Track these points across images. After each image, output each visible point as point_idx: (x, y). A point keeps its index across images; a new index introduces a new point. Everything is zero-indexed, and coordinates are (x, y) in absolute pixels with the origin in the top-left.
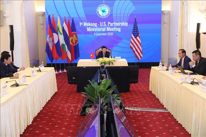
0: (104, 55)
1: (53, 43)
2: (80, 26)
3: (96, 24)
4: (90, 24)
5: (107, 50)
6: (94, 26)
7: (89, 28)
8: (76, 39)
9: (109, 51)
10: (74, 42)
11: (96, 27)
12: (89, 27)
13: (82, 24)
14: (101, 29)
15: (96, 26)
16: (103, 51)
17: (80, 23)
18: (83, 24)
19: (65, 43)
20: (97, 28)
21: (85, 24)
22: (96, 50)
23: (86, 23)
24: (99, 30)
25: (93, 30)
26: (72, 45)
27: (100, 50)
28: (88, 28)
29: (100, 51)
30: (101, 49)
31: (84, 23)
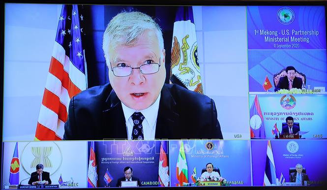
0: (291, 84)
5: (298, 76)
9: (301, 77)
15: (276, 35)
16: (289, 76)
22: (275, 76)
25: (272, 40)
27: (282, 74)
29: (282, 76)
30: (284, 74)
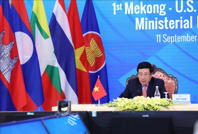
1: (15, 61)
2: (115, 13)
3: (164, 6)
4: (143, 9)
6: (157, 15)
7: (142, 19)
8: (100, 54)
10: (92, 63)
11: (162, 18)
12: (140, 16)
13: (119, 7)
14: (179, 23)
17: (114, 4)
18: (123, 7)
19: (57, 65)
20: (166, 21)
21: (130, 8)
23: (132, 4)
24: (173, 24)
26: (84, 70)
28: (137, 20)
31: (126, 4)
